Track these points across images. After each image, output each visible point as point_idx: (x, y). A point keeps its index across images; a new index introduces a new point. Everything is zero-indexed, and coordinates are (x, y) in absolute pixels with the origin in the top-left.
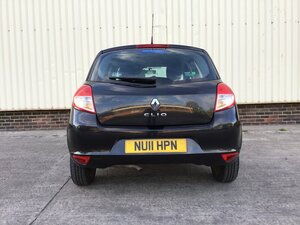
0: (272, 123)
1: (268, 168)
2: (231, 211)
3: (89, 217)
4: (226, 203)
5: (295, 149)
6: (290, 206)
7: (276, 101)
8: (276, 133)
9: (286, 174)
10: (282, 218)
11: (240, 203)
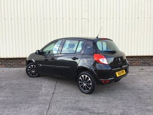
0: (137, 65)
1: (139, 90)
2: (126, 110)
3: (69, 113)
4: (124, 106)
5: (149, 80)
6: (150, 108)
7: (139, 55)
8: (140, 71)
9: (147, 93)
10: (148, 113)
11: (130, 106)
